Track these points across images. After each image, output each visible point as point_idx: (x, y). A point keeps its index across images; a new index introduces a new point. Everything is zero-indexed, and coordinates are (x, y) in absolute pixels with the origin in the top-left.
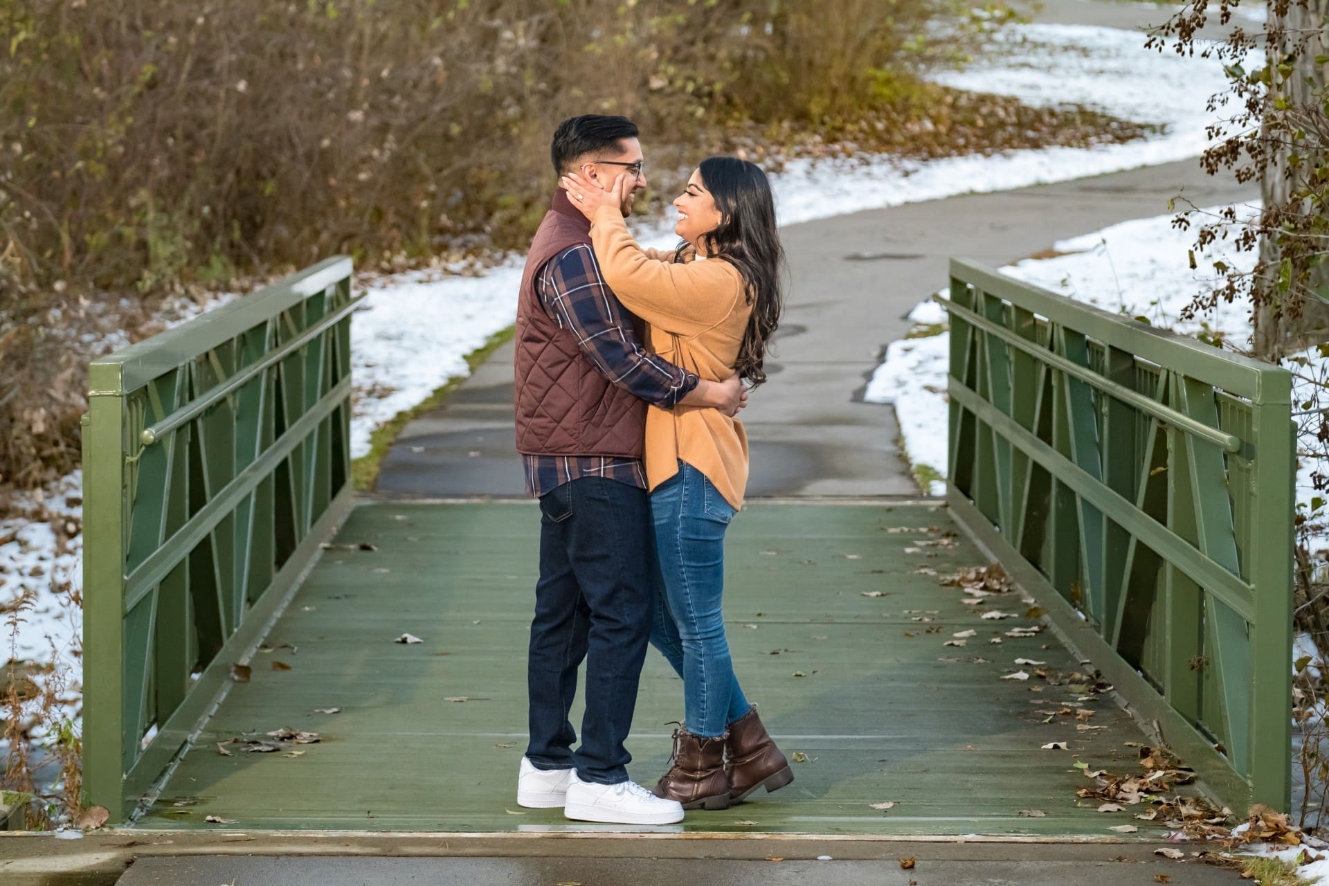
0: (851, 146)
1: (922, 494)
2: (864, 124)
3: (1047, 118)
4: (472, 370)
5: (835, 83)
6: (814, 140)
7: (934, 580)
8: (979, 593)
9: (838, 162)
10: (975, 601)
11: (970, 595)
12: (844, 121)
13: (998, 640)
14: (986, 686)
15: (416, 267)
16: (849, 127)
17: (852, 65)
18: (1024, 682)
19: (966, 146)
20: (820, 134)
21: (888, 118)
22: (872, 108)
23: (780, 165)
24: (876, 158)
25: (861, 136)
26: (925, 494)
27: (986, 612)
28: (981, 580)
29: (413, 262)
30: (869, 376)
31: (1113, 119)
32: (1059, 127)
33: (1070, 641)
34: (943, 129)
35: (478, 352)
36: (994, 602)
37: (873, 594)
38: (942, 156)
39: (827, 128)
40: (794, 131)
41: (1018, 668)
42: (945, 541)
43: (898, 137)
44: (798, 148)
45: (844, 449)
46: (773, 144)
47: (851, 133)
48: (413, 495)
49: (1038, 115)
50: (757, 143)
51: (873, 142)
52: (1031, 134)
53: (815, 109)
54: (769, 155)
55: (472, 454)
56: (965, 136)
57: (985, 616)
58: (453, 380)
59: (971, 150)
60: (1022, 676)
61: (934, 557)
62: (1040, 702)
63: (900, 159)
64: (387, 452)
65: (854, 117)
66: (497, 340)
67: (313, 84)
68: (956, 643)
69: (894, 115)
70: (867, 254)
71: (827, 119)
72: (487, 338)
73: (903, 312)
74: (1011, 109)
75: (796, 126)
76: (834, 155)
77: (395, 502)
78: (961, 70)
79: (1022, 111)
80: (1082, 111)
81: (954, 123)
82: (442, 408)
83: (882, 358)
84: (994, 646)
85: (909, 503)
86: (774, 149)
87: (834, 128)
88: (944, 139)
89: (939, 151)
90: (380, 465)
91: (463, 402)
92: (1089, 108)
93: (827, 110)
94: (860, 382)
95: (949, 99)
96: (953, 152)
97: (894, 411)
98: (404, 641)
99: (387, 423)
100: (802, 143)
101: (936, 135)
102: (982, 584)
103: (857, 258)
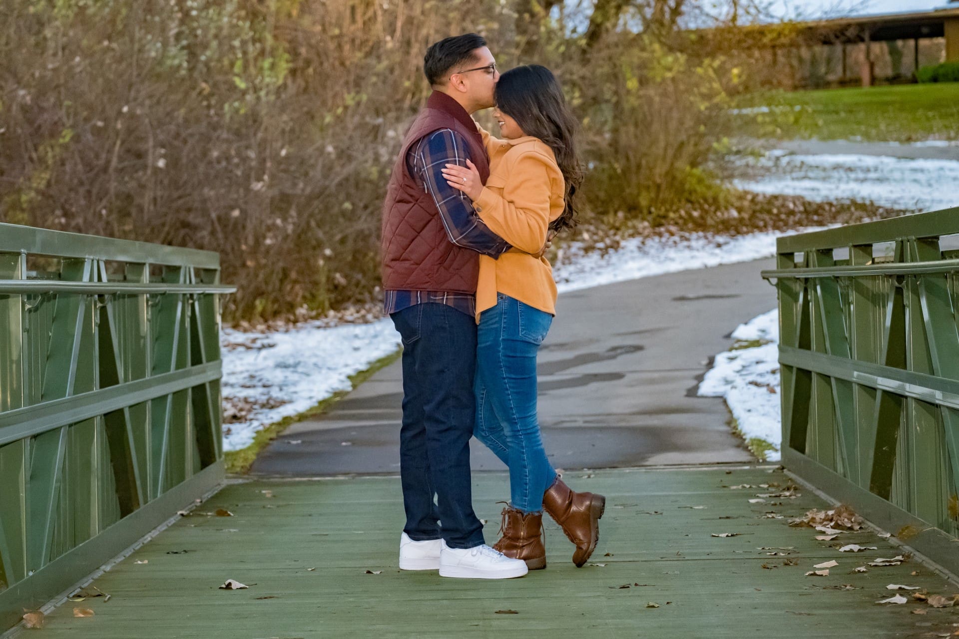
0: (673, 229)
1: (758, 461)
2: (683, 213)
3: (827, 207)
4: (354, 386)
5: (658, 181)
6: (643, 225)
7: (784, 523)
8: (830, 531)
9: (664, 240)
10: (828, 538)
11: (823, 533)
12: (667, 211)
13: (862, 569)
14: (861, 611)
15: (316, 318)
16: (672, 215)
17: (672, 164)
18: (902, 605)
19: (765, 226)
20: (648, 221)
21: (702, 209)
22: (689, 201)
23: (618, 243)
24: (694, 235)
25: (681, 222)
26: (761, 461)
27: (841, 546)
28: (831, 520)
29: (314, 313)
30: (700, 378)
31: (879, 207)
32: (838, 212)
33: (940, 567)
34: (746, 216)
35: (360, 373)
36: (849, 538)
37: (724, 535)
38: (747, 233)
39: (654, 215)
40: (626, 218)
41: (893, 594)
42: (787, 494)
43: (710, 221)
44: (631, 231)
45: (681, 430)
46: (610, 229)
47: (673, 219)
48: (283, 474)
49: (820, 206)
50: (597, 228)
51: (690, 225)
52: (816, 218)
53: (644, 202)
54: (607, 236)
55: (344, 444)
56: (764, 220)
57: (842, 549)
58: (337, 394)
59: (770, 228)
60: (900, 600)
61: (778, 505)
62: (928, 624)
63: (713, 236)
64: (268, 444)
65: (674, 208)
66: (378, 364)
67: (224, 164)
68: (818, 572)
69: (706, 206)
70: (691, 295)
71: (653, 209)
72: (369, 363)
73: (726, 332)
74: (798, 203)
75: (629, 216)
76: (660, 235)
77: (265, 480)
78: (757, 182)
79: (806, 204)
80: (854, 202)
81: (754, 212)
82: (324, 413)
83: (711, 364)
84: (860, 575)
85: (747, 467)
86: (612, 232)
87: (659, 216)
88: (747, 222)
89: (745, 229)
90: (258, 454)
91: (343, 409)
92: (859, 201)
93: (654, 202)
94: (693, 383)
95: (749, 197)
96: (755, 230)
97: (725, 402)
98: (229, 587)
99: (273, 424)
100: (634, 227)
101: (741, 220)
102: (832, 524)
103: (683, 299)
